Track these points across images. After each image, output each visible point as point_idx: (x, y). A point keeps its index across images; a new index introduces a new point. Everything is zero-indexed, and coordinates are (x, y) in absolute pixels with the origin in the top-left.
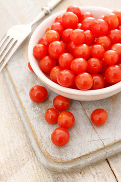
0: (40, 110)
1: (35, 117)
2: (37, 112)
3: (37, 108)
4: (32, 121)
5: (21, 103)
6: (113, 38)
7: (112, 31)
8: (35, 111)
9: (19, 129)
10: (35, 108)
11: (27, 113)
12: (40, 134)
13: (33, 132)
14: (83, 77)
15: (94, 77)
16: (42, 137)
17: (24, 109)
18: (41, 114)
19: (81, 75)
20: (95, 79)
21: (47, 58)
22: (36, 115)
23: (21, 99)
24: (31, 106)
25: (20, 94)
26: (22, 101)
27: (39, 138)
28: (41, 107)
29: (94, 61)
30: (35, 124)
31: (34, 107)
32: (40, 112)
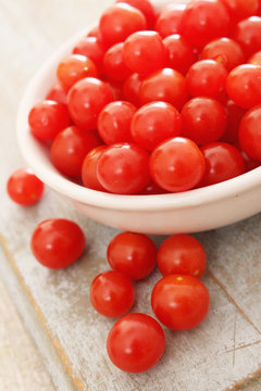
0: (73, 288)
1: (60, 310)
2: (65, 295)
3: (64, 284)
4: (51, 322)
5: (20, 279)
6: (248, 42)
7: (242, 25)
8: (59, 294)
9: (27, 359)
10: (60, 287)
11: (38, 303)
12: (79, 354)
13: (59, 354)
14: (172, 151)
15: (208, 152)
16: (83, 362)
17: (29, 294)
18: (76, 299)
19: (164, 147)
20: (213, 155)
21: (68, 131)
22: (63, 305)
23: (21, 269)
24: (48, 283)
25: (16, 257)
26: (23, 274)
27: (76, 366)
28: (75, 281)
29: (199, 106)
30: (60, 329)
31: (56, 283)
32: (74, 294)
